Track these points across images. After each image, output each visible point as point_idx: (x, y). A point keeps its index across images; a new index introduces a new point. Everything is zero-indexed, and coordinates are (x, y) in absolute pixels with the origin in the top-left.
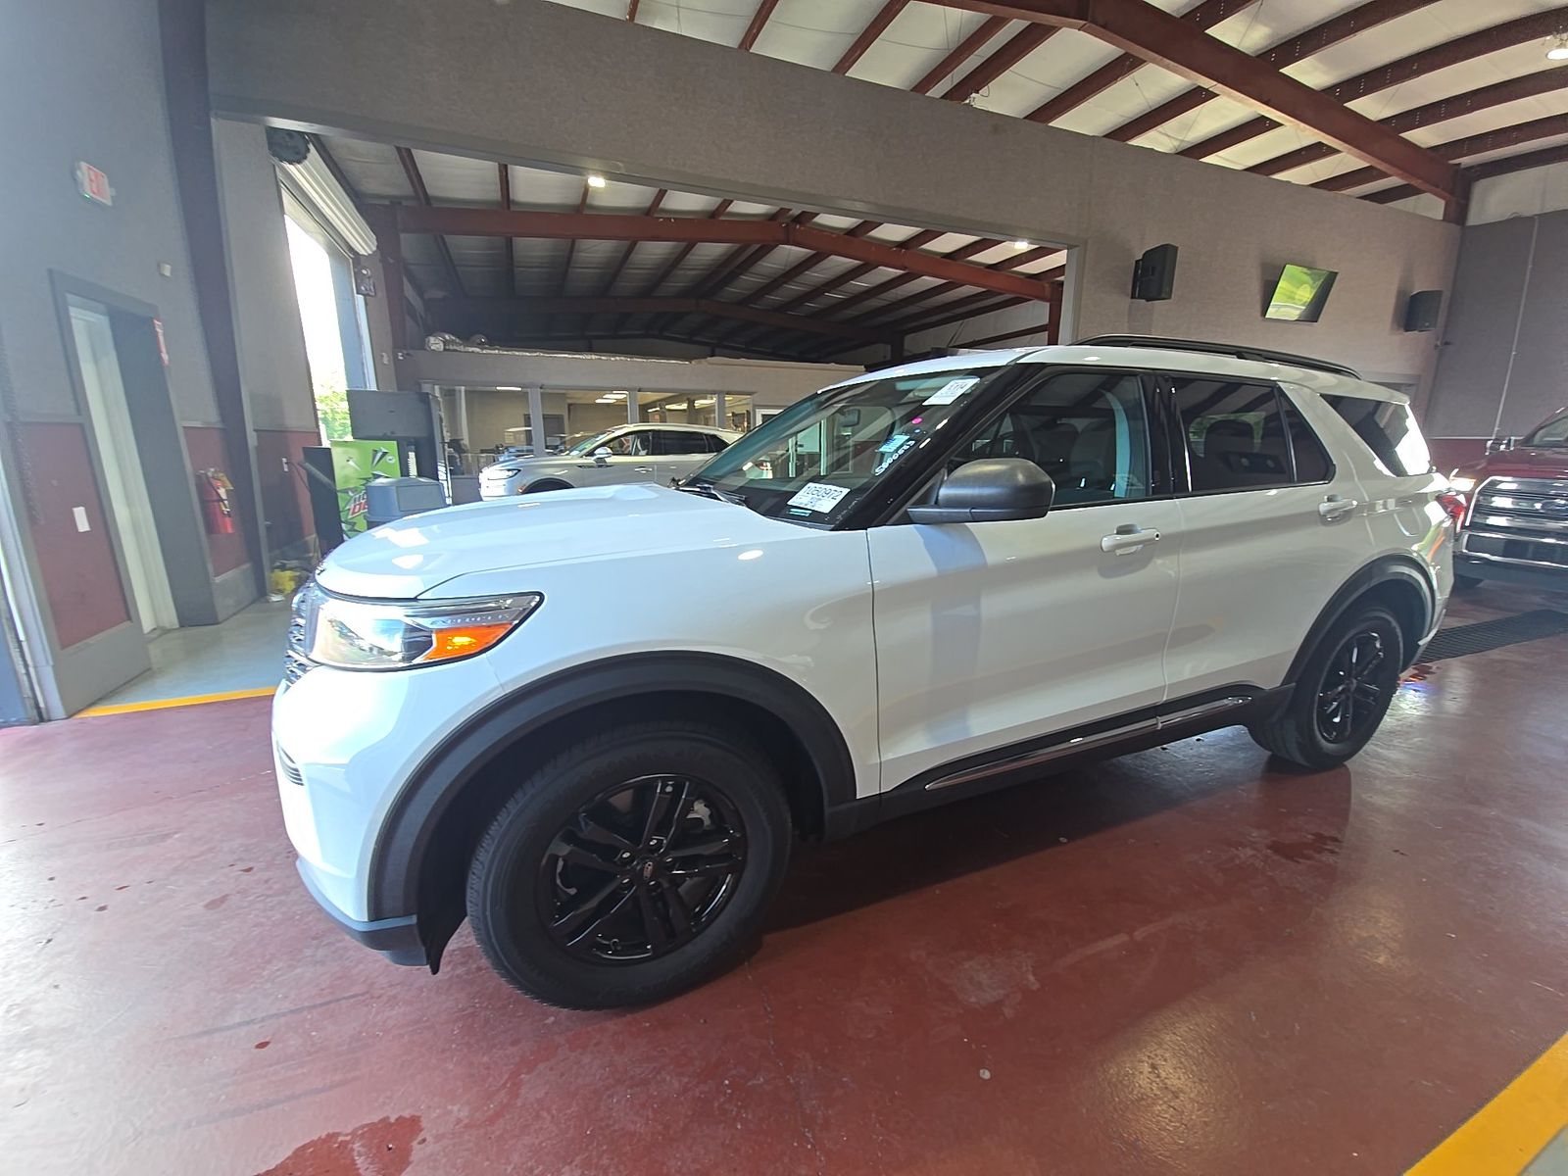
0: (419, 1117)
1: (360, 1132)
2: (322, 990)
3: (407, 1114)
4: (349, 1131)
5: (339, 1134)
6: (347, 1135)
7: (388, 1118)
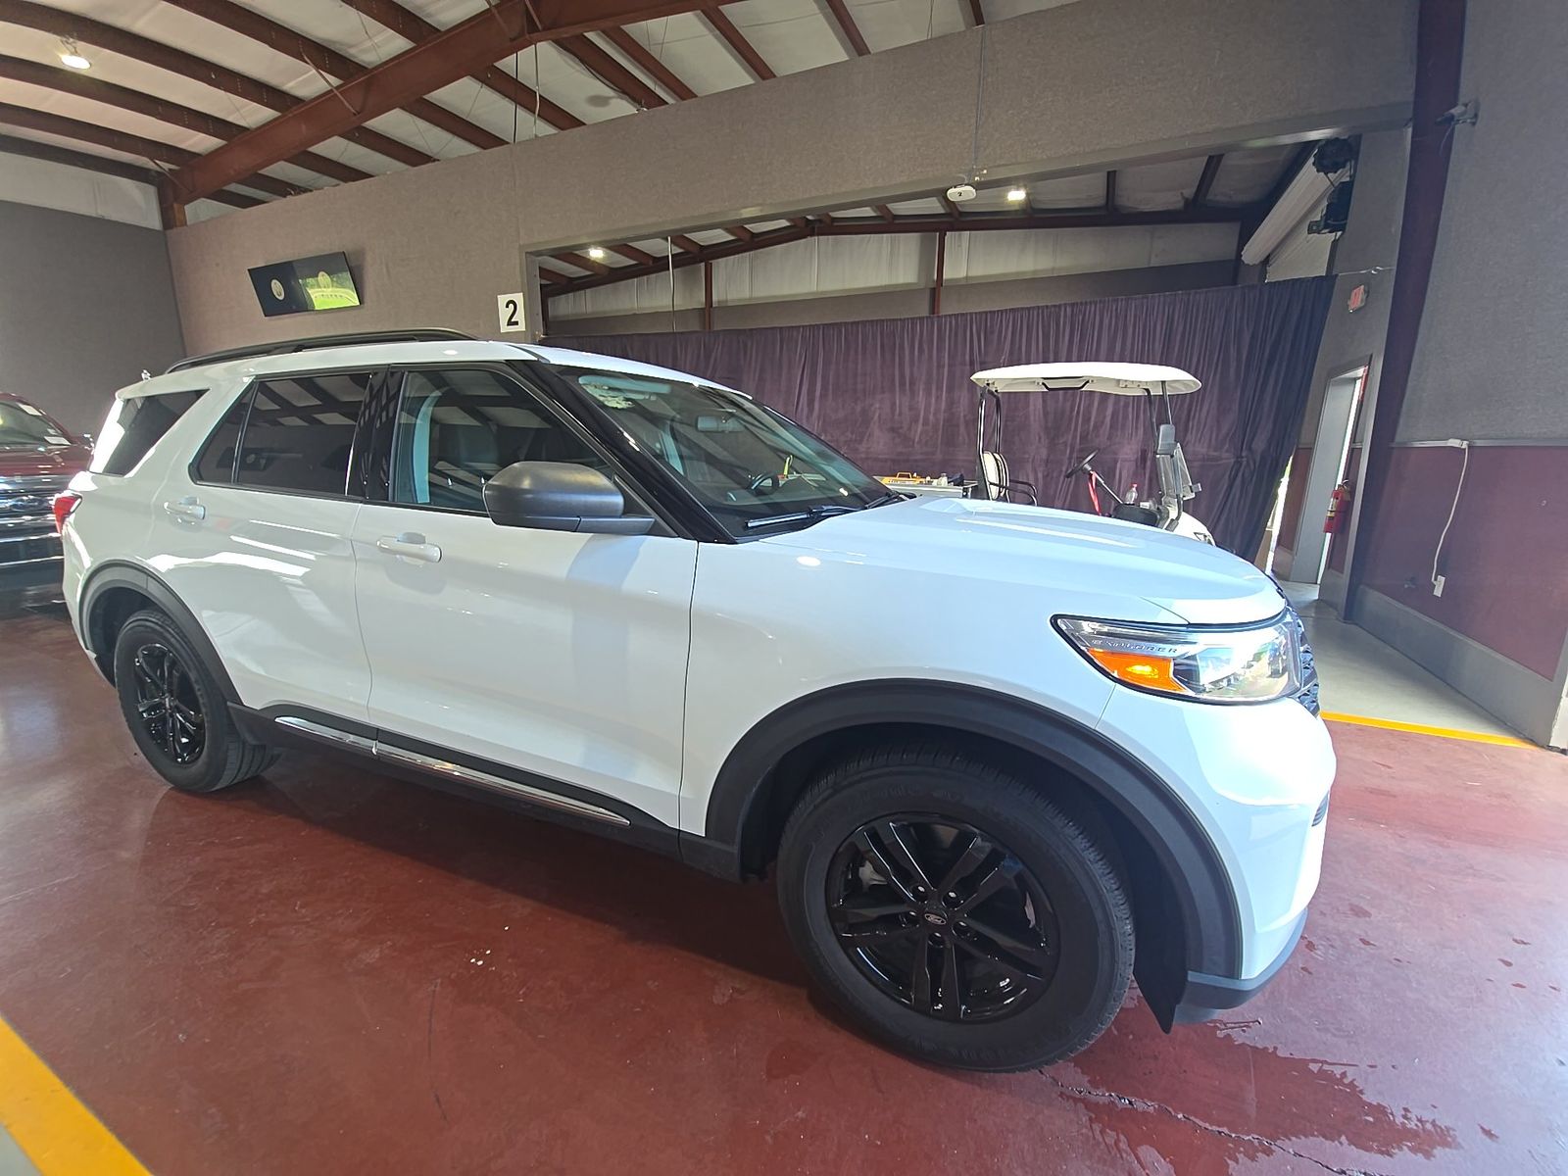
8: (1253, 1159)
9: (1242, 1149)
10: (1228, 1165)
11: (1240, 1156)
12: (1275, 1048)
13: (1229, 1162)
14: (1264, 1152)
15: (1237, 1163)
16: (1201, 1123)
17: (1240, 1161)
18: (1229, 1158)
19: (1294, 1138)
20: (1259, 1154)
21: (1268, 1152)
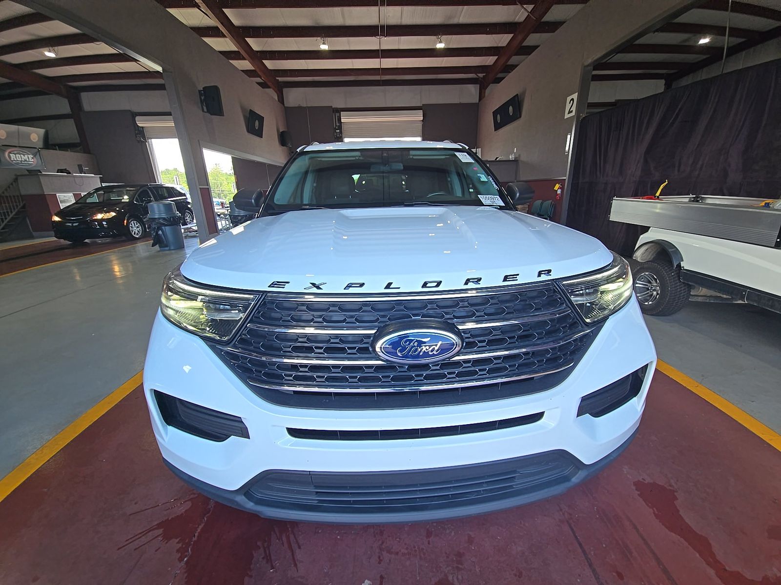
0: (634, 482)
1: (650, 505)
2: (570, 551)
3: (634, 488)
4: (651, 510)
5: (654, 513)
6: (654, 510)
7: (638, 494)
8: (178, 551)
9: (184, 546)
10: (177, 539)
11: (180, 545)
12: (251, 576)
13: (178, 539)
14: (180, 557)
15: (177, 543)
16: (201, 527)
17: (178, 544)
18: (180, 539)
19: (186, 575)
20: (180, 554)
21: (181, 559)
